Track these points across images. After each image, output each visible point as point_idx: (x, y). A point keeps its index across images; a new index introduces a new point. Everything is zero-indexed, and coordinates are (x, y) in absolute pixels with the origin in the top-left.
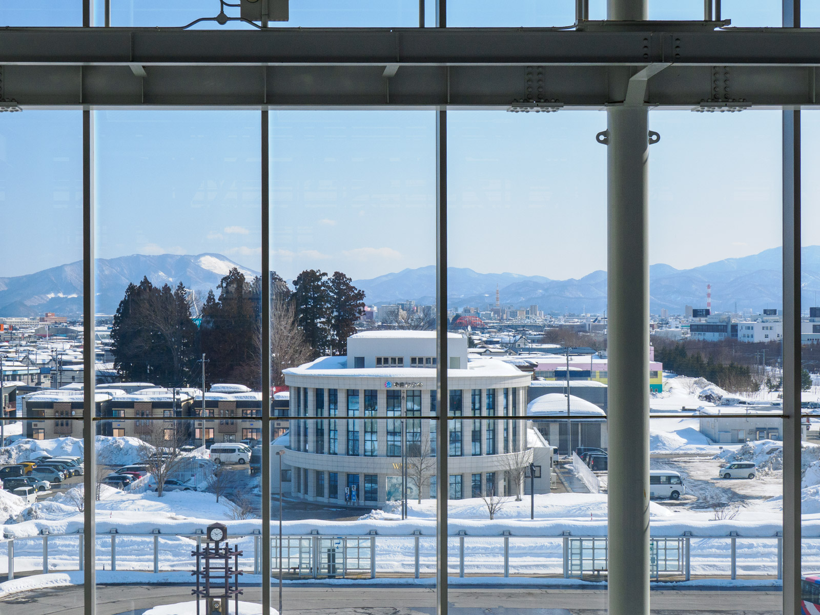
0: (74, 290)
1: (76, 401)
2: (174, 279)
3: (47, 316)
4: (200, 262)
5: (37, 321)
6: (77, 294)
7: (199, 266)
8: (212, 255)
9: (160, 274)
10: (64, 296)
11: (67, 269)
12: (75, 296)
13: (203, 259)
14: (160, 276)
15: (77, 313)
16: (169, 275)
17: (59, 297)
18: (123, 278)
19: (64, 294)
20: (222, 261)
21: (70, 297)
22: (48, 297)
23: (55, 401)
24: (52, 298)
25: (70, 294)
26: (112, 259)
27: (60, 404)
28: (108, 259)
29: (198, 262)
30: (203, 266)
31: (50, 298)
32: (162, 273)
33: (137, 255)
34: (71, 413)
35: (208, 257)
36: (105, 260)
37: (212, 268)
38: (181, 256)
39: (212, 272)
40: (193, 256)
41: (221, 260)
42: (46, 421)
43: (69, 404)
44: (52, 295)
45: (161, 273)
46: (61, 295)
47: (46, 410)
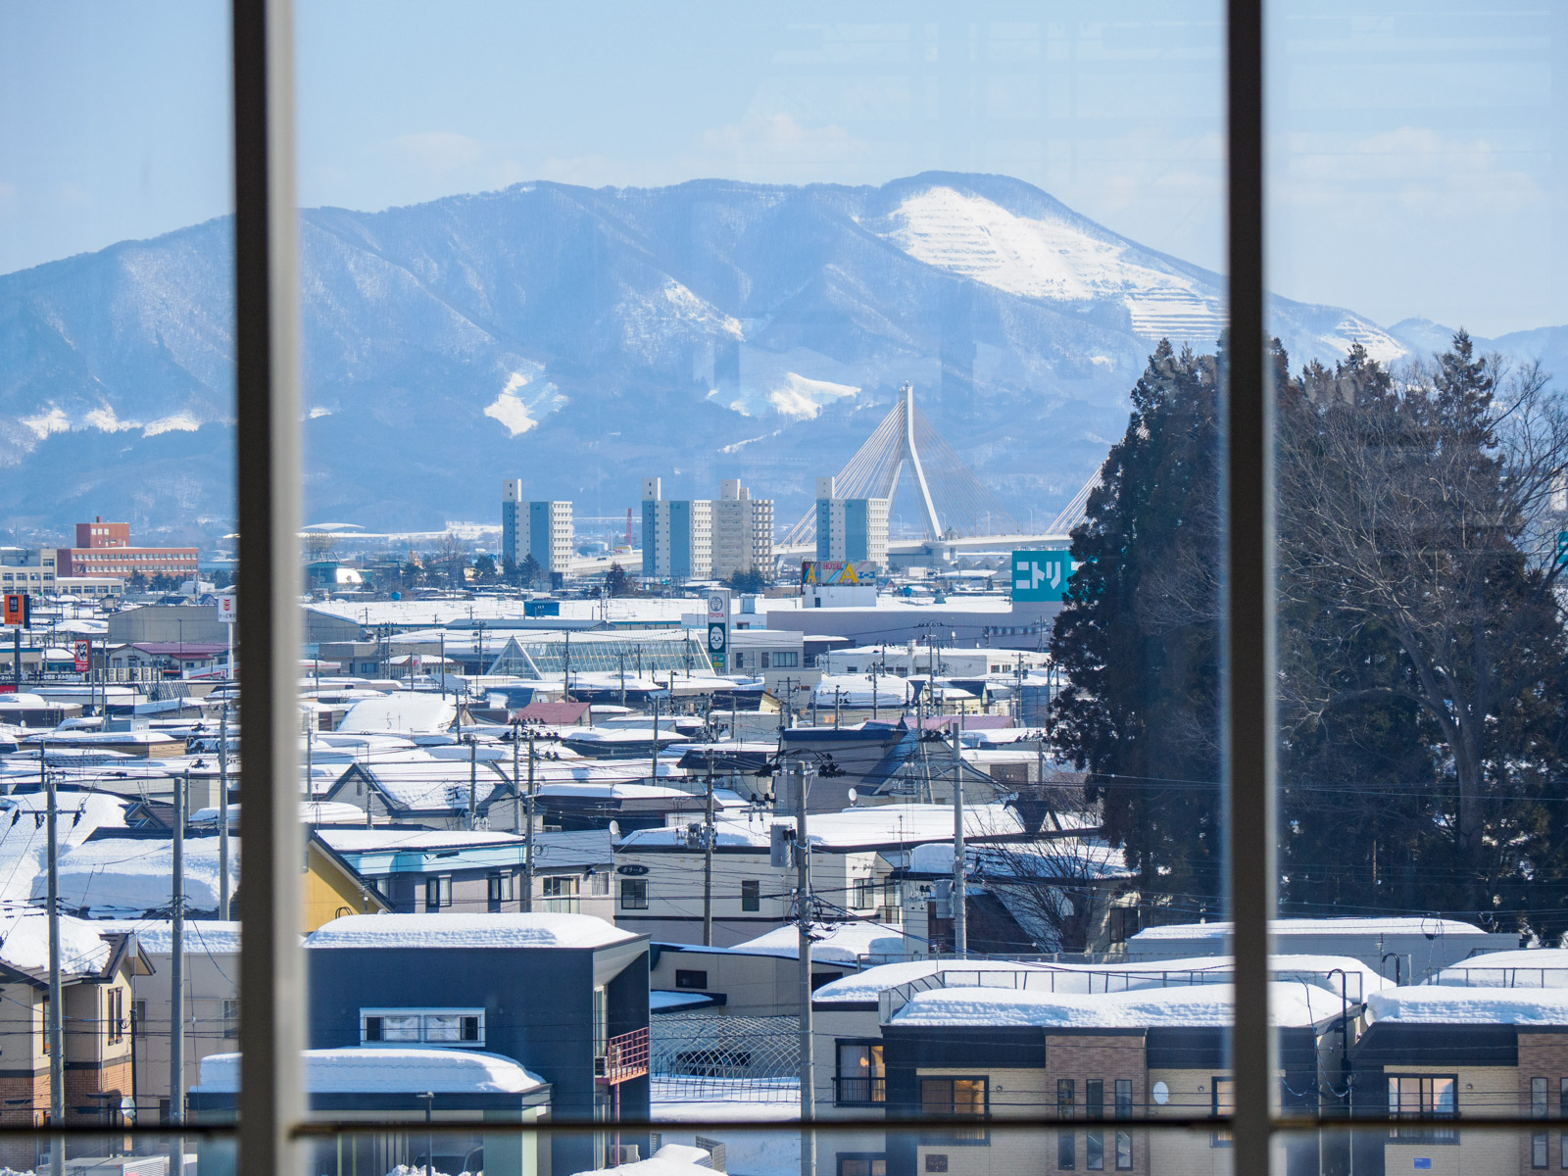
0: (181, 390)
1: (1175, 1022)
2: (750, 323)
3: (84, 537)
4: (901, 222)
5: (42, 570)
6: (197, 412)
7: (894, 249)
8: (969, 184)
9: (670, 295)
10: (126, 425)
12: (185, 422)
13: (915, 208)
14: (671, 305)
15: (203, 521)
16: (725, 300)
17: (93, 430)
18: (460, 320)
19: (122, 414)
20: (1023, 220)
21: (156, 429)
22: (29, 434)
23: (1055, 1023)
24: (54, 436)
25: (155, 411)
26: (394, 213)
27: (1083, 1041)
28: (375, 210)
29: (886, 227)
30: (918, 250)
31: (43, 435)
32: (681, 289)
33: (539, 183)
34: (1148, 1092)
35: (945, 197)
37: (971, 260)
39: (969, 283)
40: (859, 190)
41: (1023, 211)
42: (1002, 1140)
43: (1134, 1041)
44: (52, 422)
45: (677, 293)
46: (105, 420)
47: (998, 1076)
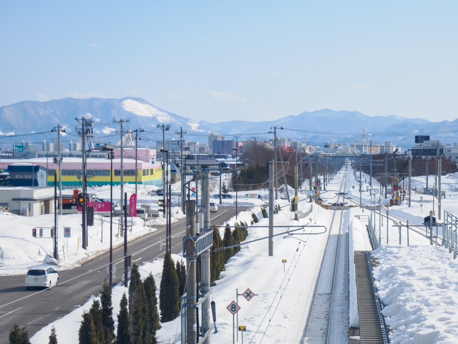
0: (12, 128)
2: (100, 119)
4: (123, 104)
6: (14, 132)
7: (122, 109)
8: (134, 99)
10: (3, 134)
11: (5, 110)
12: (12, 134)
13: (125, 102)
16: (96, 116)
18: (55, 118)
19: (3, 132)
20: (142, 104)
21: (8, 134)
25: (7, 132)
26: (46, 102)
28: (42, 101)
29: (121, 105)
30: (126, 109)
32: (89, 114)
33: (68, 98)
35: (130, 101)
36: (40, 103)
37: (134, 110)
38: (106, 99)
40: (117, 100)
